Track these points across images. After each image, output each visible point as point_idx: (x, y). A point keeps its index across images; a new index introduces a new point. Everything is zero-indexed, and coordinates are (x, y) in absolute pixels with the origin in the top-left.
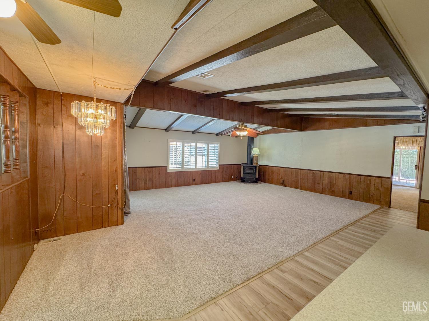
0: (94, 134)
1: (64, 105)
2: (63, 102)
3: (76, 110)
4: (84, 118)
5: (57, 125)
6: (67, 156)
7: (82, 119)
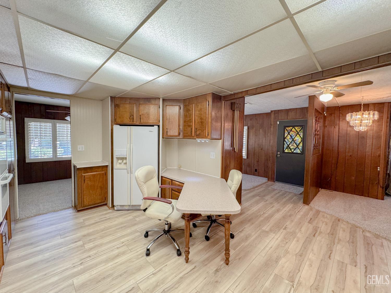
0: (360, 130)
1: (341, 113)
2: (340, 111)
3: (349, 118)
4: (354, 121)
5: (336, 125)
6: (341, 144)
7: (353, 122)
